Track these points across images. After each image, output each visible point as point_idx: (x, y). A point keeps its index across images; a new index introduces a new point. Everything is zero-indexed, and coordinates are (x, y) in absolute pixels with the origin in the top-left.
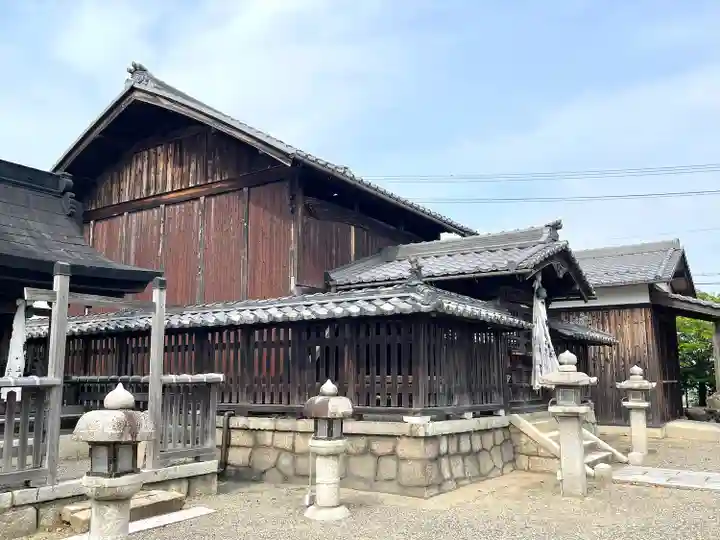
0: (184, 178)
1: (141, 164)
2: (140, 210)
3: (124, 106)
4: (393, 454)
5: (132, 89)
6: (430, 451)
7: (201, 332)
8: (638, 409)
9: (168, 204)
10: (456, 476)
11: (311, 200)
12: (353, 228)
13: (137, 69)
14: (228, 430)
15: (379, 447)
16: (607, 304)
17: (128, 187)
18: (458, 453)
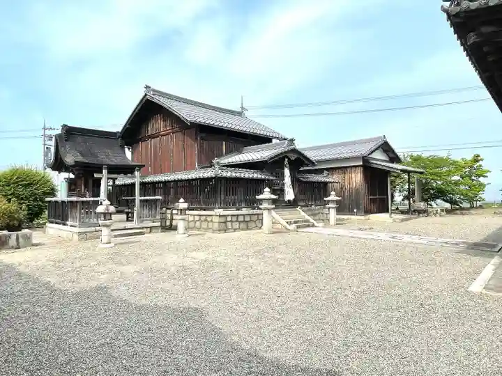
0: (166, 126)
1: (153, 121)
2: (154, 138)
3: (144, 101)
4: (212, 221)
5: (146, 95)
6: (223, 220)
7: (154, 184)
8: (333, 208)
9: (162, 135)
10: (234, 228)
11: (204, 135)
12: (224, 143)
13: (147, 87)
14: (172, 214)
15: (209, 219)
16: (343, 165)
17: (151, 129)
18: (237, 221)
